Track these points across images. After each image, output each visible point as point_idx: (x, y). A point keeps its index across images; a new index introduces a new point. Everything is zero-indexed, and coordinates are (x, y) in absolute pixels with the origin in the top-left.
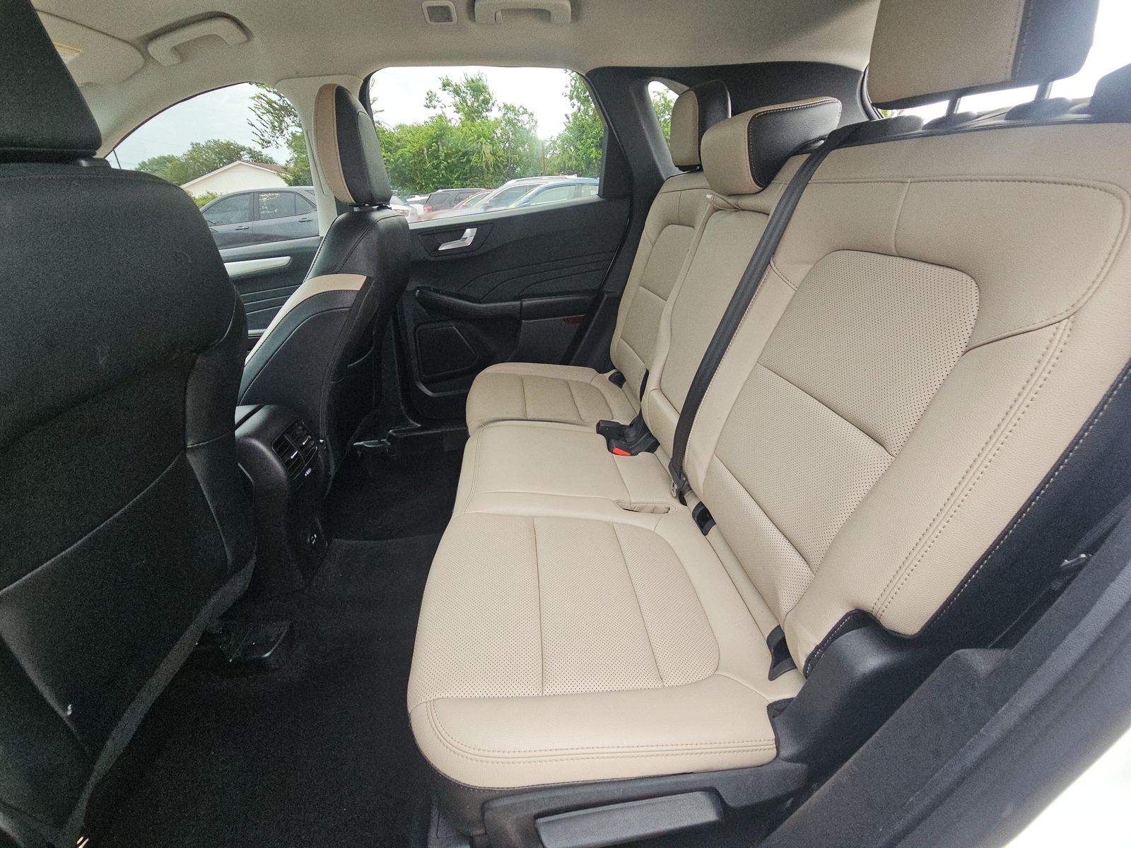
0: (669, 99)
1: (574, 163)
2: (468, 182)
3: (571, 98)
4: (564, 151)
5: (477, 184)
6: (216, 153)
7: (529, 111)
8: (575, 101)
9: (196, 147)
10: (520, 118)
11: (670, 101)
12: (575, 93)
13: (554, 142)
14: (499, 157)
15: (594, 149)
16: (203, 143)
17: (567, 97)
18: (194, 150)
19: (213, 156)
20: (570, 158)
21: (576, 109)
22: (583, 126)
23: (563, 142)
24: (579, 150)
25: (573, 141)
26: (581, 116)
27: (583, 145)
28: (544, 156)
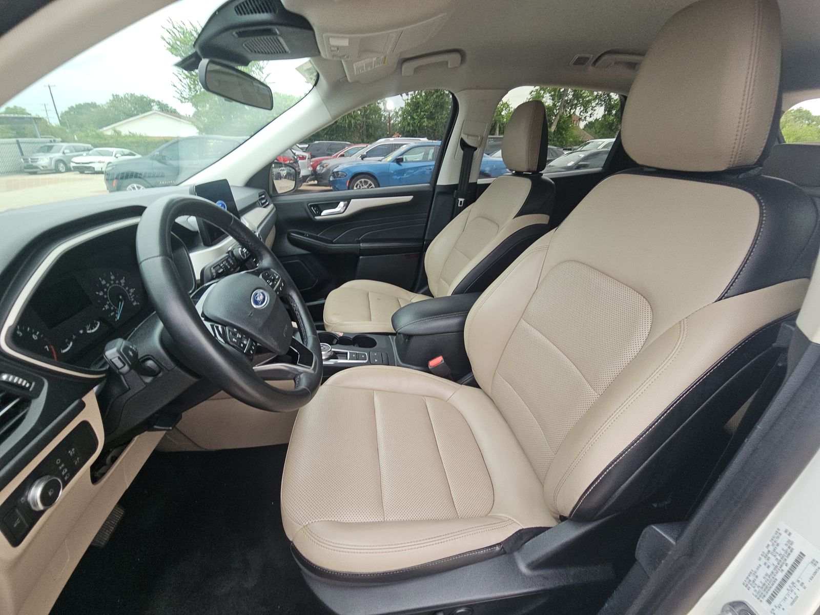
1: (411, 127)
2: (334, 137)
4: (404, 119)
6: (132, 103)
9: (116, 98)
13: (397, 113)
14: (358, 120)
15: (426, 119)
16: (121, 95)
18: (114, 100)
19: (130, 105)
20: (409, 124)
22: (418, 103)
23: (403, 113)
24: (415, 119)
25: (411, 113)
26: (417, 95)
27: (418, 116)
28: (390, 121)
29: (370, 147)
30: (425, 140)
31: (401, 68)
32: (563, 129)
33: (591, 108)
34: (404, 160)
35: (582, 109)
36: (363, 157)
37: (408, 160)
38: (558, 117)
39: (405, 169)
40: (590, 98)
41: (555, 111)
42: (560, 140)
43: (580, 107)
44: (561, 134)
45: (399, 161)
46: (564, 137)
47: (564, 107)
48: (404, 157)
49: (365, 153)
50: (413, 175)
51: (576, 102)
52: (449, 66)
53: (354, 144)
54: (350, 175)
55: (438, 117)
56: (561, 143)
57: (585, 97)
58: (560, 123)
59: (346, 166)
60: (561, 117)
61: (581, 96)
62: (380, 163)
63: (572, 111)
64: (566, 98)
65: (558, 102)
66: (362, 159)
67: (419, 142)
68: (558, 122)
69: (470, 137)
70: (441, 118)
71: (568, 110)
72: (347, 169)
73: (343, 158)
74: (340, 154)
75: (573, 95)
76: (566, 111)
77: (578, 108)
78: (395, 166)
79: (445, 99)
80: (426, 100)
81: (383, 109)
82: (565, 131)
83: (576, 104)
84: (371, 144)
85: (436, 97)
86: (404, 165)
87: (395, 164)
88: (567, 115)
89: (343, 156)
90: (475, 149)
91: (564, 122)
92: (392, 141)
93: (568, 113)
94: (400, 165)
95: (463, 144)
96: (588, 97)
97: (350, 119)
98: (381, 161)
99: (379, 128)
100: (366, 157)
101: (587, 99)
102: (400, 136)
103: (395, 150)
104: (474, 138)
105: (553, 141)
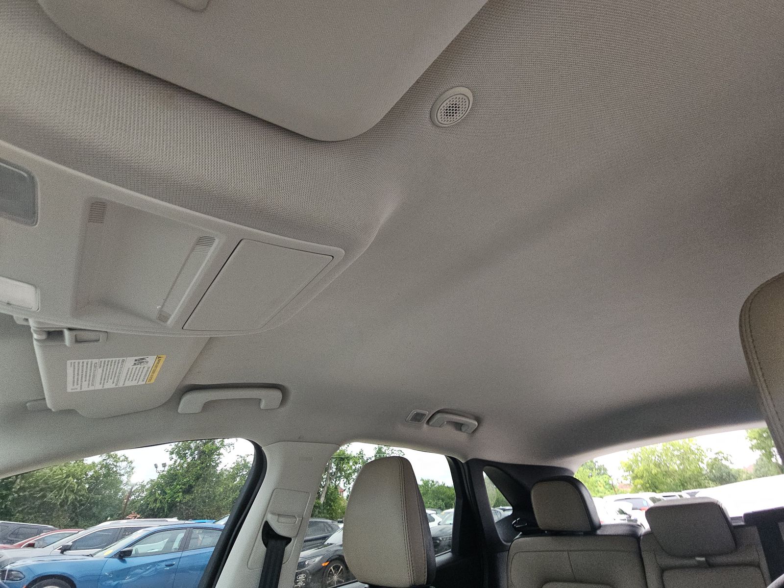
0: (247, 461)
1: (158, 505)
3: (172, 453)
4: (152, 494)
5: (40, 520)
7: (130, 460)
8: (174, 456)
10: (118, 464)
11: (248, 463)
12: (176, 450)
13: (143, 486)
14: (80, 496)
15: (181, 494)
17: (169, 452)
20: (156, 500)
21: (173, 462)
22: (176, 475)
23: (153, 486)
24: (166, 494)
25: (163, 486)
26: (176, 467)
27: (171, 490)
28: (129, 497)
29: (83, 533)
30: (175, 520)
31: (180, 399)
32: (332, 501)
33: (352, 480)
34: (133, 552)
35: (345, 481)
36: (64, 549)
37: (140, 551)
38: (326, 488)
39: (130, 568)
40: (350, 471)
41: (322, 483)
42: (330, 512)
43: (343, 479)
44: (331, 506)
45: (123, 555)
46: (333, 509)
47: (330, 479)
48: (134, 548)
49: (70, 544)
50: (142, 577)
51: (339, 474)
52: (262, 406)
53: (60, 528)
54: (30, 578)
55: (197, 490)
56: (331, 515)
57: (346, 470)
58: (328, 495)
59: (29, 562)
60: (328, 488)
61: (343, 470)
62: (90, 559)
63: (337, 483)
64: (331, 471)
65: (325, 475)
66: (62, 552)
67: (166, 523)
68: (326, 493)
69: (282, 519)
70: (202, 492)
71: (334, 482)
72: (29, 569)
73: (30, 549)
74: (27, 543)
75: (336, 469)
76: (332, 482)
77: (342, 480)
78: (117, 564)
79: (210, 471)
80: (187, 472)
81: (124, 482)
82: (334, 502)
83: (340, 477)
84: (85, 529)
85: (200, 468)
86: (131, 562)
87: (116, 560)
88: (333, 487)
89: (32, 545)
90: (288, 540)
91: (331, 494)
92: (123, 523)
93: (334, 484)
94: (124, 561)
95: (268, 533)
96: (349, 470)
97: (67, 494)
98: (92, 556)
99: (108, 506)
100: (69, 549)
101: (348, 472)
102: (138, 516)
103: (123, 537)
104: (289, 520)
105: (323, 513)
